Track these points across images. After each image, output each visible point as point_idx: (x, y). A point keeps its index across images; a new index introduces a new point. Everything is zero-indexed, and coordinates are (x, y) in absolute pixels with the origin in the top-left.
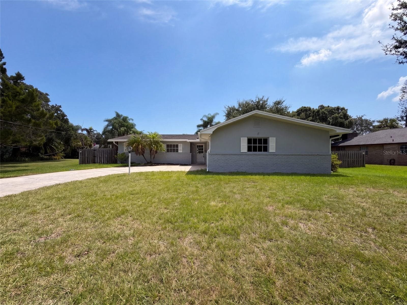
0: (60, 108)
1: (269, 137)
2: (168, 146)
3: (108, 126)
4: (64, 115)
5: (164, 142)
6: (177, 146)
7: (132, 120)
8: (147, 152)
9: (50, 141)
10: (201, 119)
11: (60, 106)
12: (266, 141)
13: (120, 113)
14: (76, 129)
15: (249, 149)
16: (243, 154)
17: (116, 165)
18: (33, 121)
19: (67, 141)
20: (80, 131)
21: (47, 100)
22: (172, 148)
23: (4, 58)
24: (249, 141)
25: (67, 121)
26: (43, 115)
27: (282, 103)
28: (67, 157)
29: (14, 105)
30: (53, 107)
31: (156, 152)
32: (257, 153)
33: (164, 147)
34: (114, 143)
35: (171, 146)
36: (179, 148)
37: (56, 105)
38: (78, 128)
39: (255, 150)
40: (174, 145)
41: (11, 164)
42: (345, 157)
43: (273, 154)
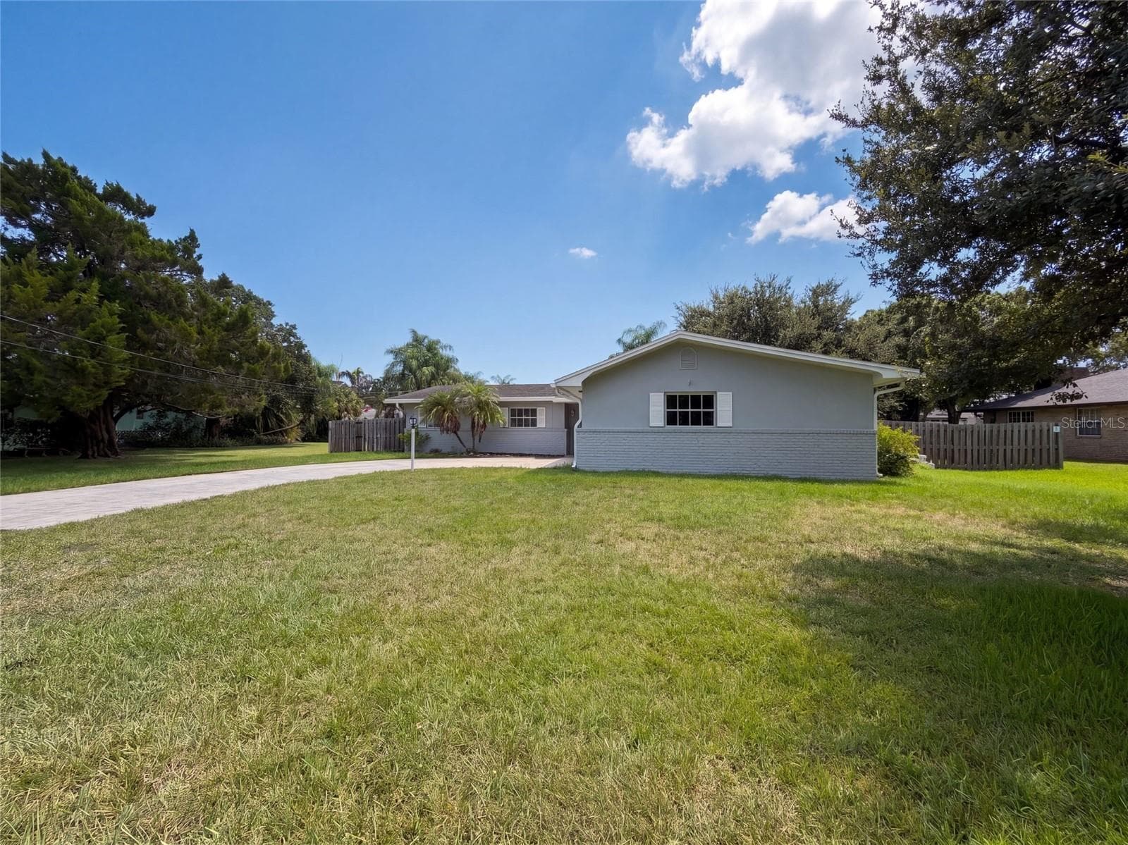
0: (294, 331)
1: (716, 392)
2: (513, 412)
3: (393, 365)
4: (301, 346)
5: (502, 404)
6: (534, 412)
7: (450, 348)
8: (465, 425)
9: (275, 401)
10: (619, 341)
11: (294, 327)
12: (709, 401)
13: (421, 333)
14: (325, 373)
15: (671, 420)
16: (656, 431)
17: (401, 454)
18: (246, 365)
19: (307, 402)
20: (335, 379)
21: (271, 315)
22: (523, 416)
23: (198, 246)
24: (671, 401)
25: (306, 359)
26: (263, 352)
27: (835, 289)
28: (308, 438)
29: (215, 336)
30: (281, 329)
31: (484, 426)
32: (690, 427)
33: (504, 416)
34: (397, 405)
35: (520, 412)
36: (538, 417)
37: (287, 324)
38: (332, 370)
39: (684, 422)
40: (527, 411)
41: (206, 450)
42: (1002, 441)
43: (726, 431)
